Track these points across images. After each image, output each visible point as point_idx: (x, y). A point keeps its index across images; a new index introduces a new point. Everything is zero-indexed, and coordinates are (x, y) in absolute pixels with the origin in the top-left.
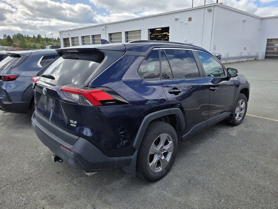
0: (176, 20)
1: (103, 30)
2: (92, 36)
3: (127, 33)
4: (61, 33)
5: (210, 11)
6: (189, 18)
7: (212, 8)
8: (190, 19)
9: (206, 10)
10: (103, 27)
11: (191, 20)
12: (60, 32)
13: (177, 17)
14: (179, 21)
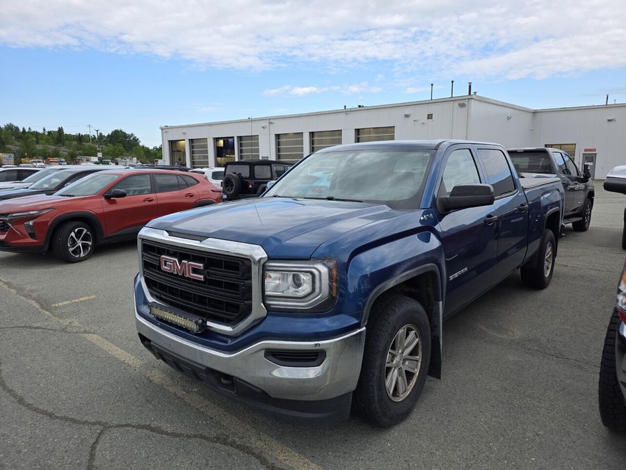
0: (407, 116)
1: (263, 127)
2: (238, 137)
3: (312, 134)
4: (164, 131)
5: (462, 106)
6: (428, 115)
7: (466, 102)
8: (430, 117)
9: (456, 104)
10: (266, 123)
11: (432, 118)
12: (162, 129)
13: (407, 113)
14: (411, 119)
